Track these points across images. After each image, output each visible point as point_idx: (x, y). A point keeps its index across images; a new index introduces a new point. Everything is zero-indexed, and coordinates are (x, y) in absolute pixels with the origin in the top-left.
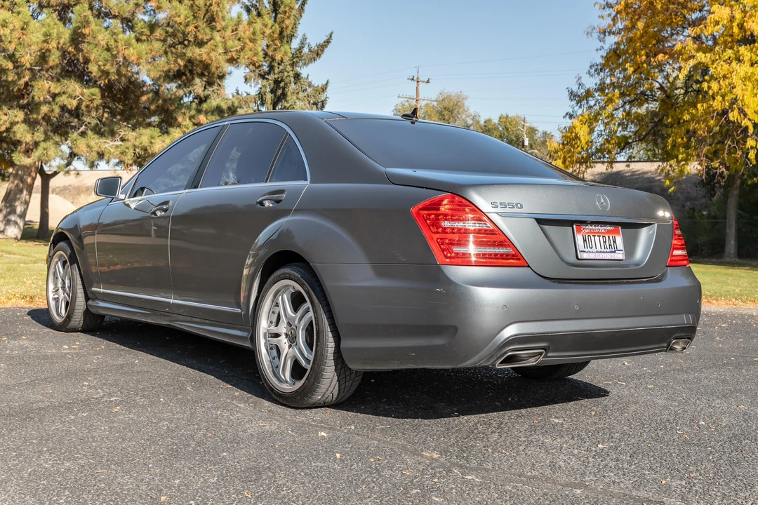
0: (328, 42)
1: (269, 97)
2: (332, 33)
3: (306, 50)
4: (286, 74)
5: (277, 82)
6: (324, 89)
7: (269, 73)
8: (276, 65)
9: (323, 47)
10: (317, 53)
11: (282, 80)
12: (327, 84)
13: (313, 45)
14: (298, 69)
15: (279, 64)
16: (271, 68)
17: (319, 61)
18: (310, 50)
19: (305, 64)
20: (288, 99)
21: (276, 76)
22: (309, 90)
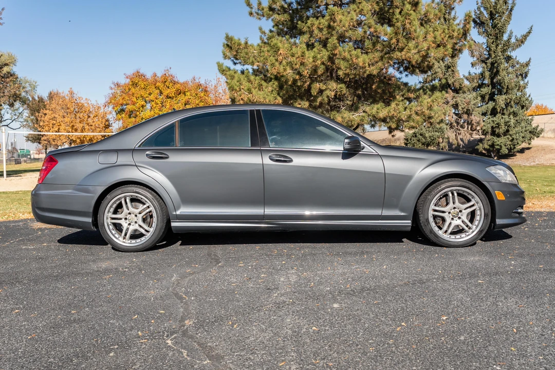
0: (529, 32)
1: (487, 74)
2: (532, 26)
3: (513, 40)
4: (498, 58)
5: (492, 64)
6: (527, 64)
7: (488, 59)
8: (492, 53)
9: (525, 37)
10: (521, 41)
11: (496, 62)
12: (529, 61)
13: (519, 37)
14: (509, 53)
15: (494, 52)
16: (490, 54)
17: (523, 46)
18: (517, 40)
19: (513, 50)
20: (500, 74)
21: (492, 60)
22: (517, 66)
